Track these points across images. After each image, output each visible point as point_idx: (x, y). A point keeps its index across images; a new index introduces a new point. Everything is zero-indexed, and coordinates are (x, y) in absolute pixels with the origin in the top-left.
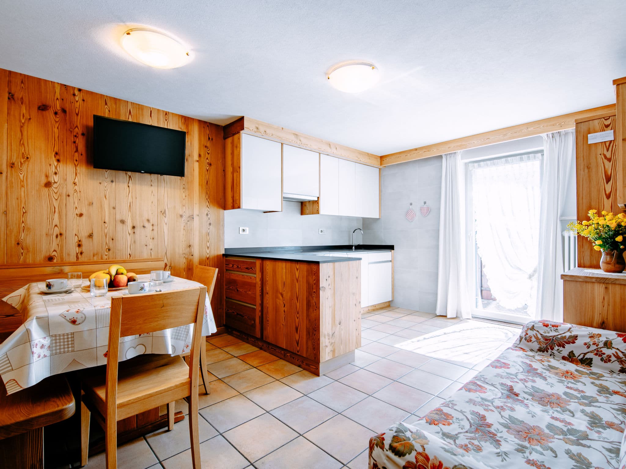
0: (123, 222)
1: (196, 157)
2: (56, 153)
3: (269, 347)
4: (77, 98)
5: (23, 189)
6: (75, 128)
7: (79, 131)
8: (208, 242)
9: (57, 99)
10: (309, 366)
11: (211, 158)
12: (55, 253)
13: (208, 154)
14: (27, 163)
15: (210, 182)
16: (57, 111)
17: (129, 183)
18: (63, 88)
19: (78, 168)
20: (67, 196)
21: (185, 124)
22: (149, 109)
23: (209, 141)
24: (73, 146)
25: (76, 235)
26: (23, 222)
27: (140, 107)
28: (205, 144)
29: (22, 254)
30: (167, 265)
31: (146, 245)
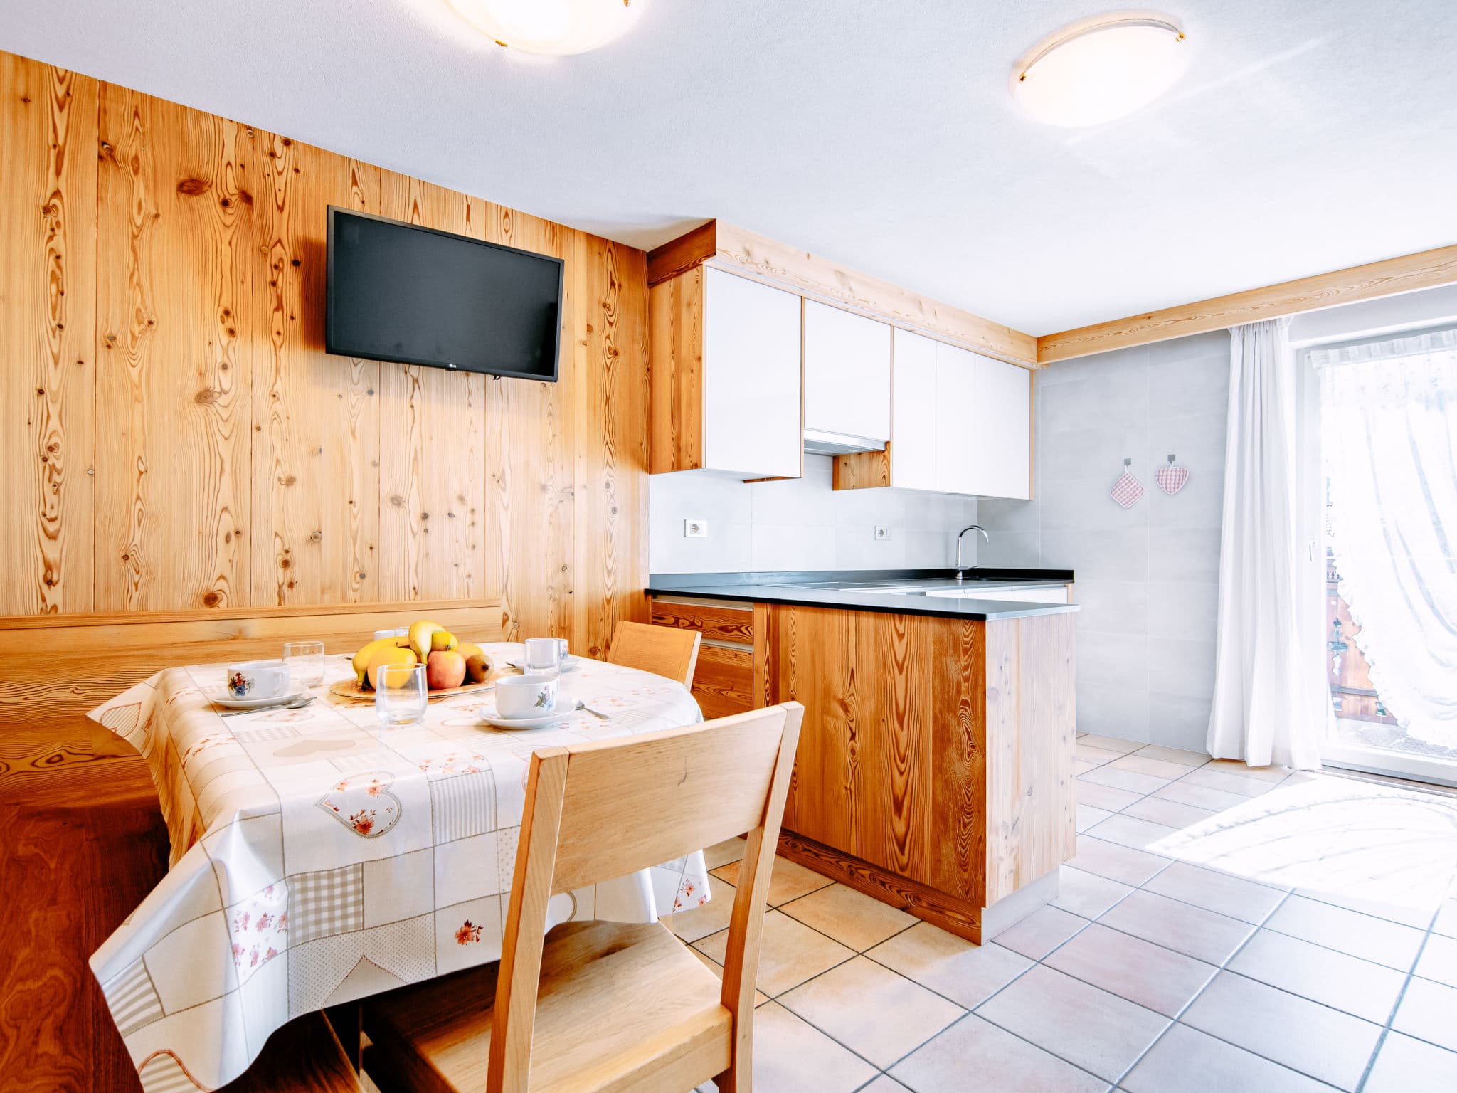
0: (397, 501)
1: (581, 334)
2: (227, 313)
3: (794, 846)
4: (280, 164)
5: (138, 407)
6: (276, 244)
7: (285, 253)
8: (610, 557)
9: (229, 164)
10: (940, 912)
11: (616, 334)
12: (222, 584)
13: (611, 324)
14: (148, 335)
15: (616, 399)
16: (228, 197)
17: (412, 397)
18: (244, 135)
19: (282, 354)
20: (254, 430)
21: (553, 244)
22: (465, 198)
23: (613, 290)
24: (271, 292)
25: (276, 534)
26: (138, 498)
27: (443, 196)
28: (603, 300)
29: (136, 585)
30: (508, 619)
31: (456, 565)
